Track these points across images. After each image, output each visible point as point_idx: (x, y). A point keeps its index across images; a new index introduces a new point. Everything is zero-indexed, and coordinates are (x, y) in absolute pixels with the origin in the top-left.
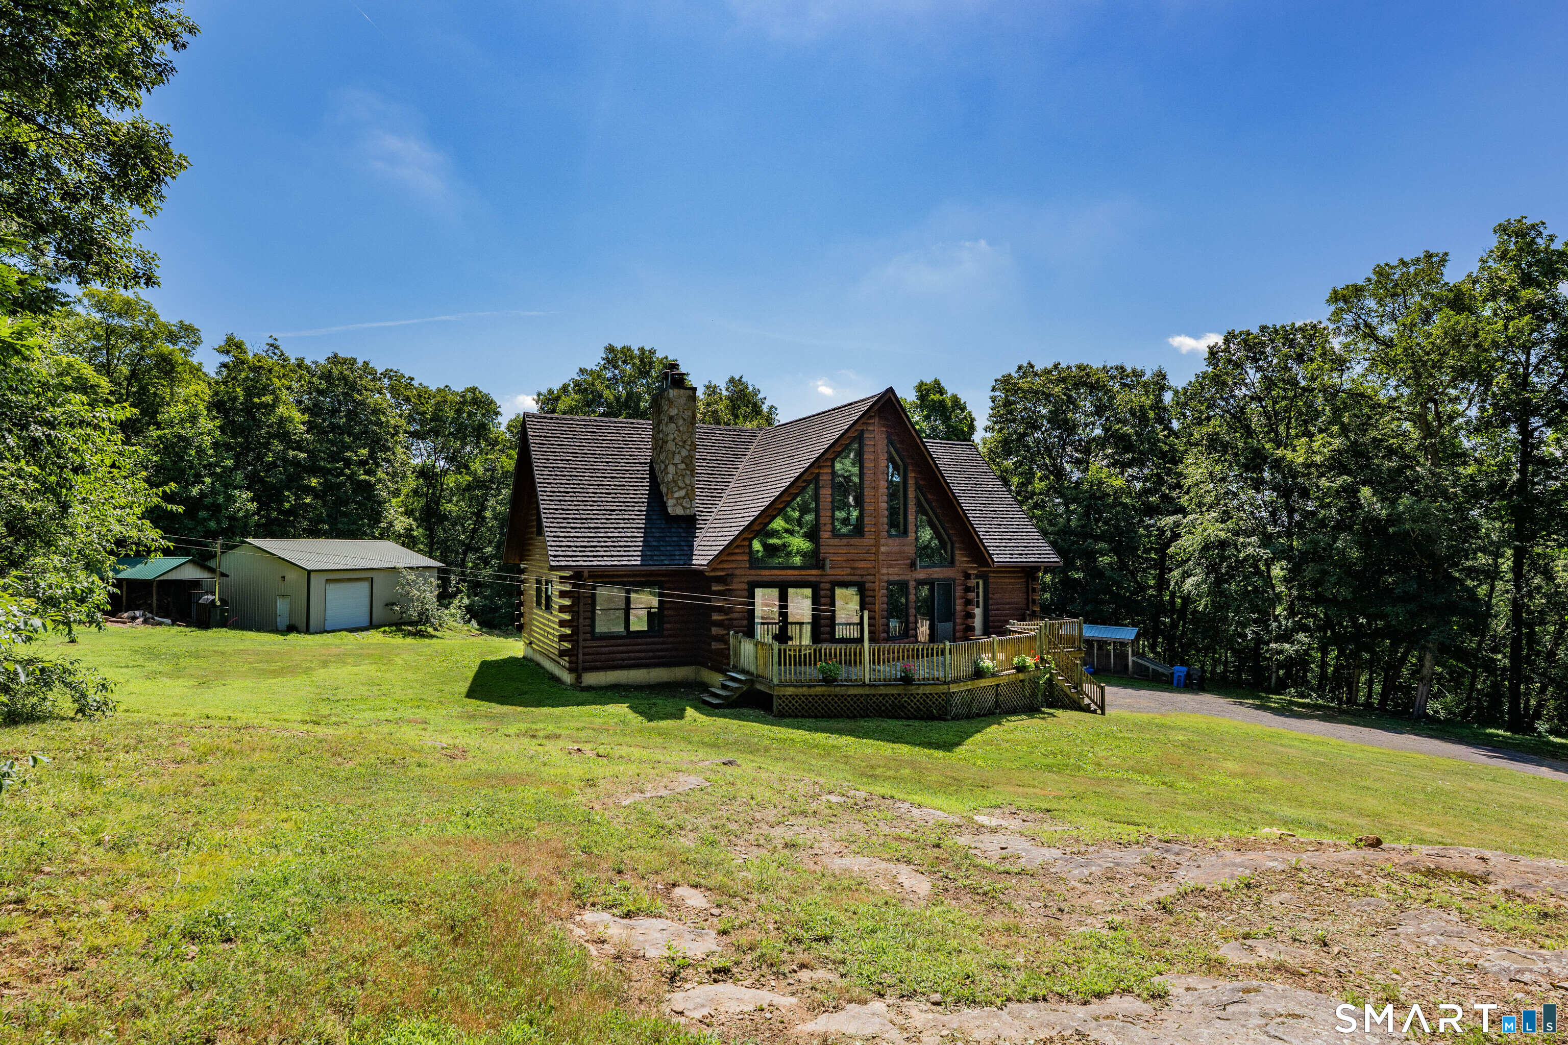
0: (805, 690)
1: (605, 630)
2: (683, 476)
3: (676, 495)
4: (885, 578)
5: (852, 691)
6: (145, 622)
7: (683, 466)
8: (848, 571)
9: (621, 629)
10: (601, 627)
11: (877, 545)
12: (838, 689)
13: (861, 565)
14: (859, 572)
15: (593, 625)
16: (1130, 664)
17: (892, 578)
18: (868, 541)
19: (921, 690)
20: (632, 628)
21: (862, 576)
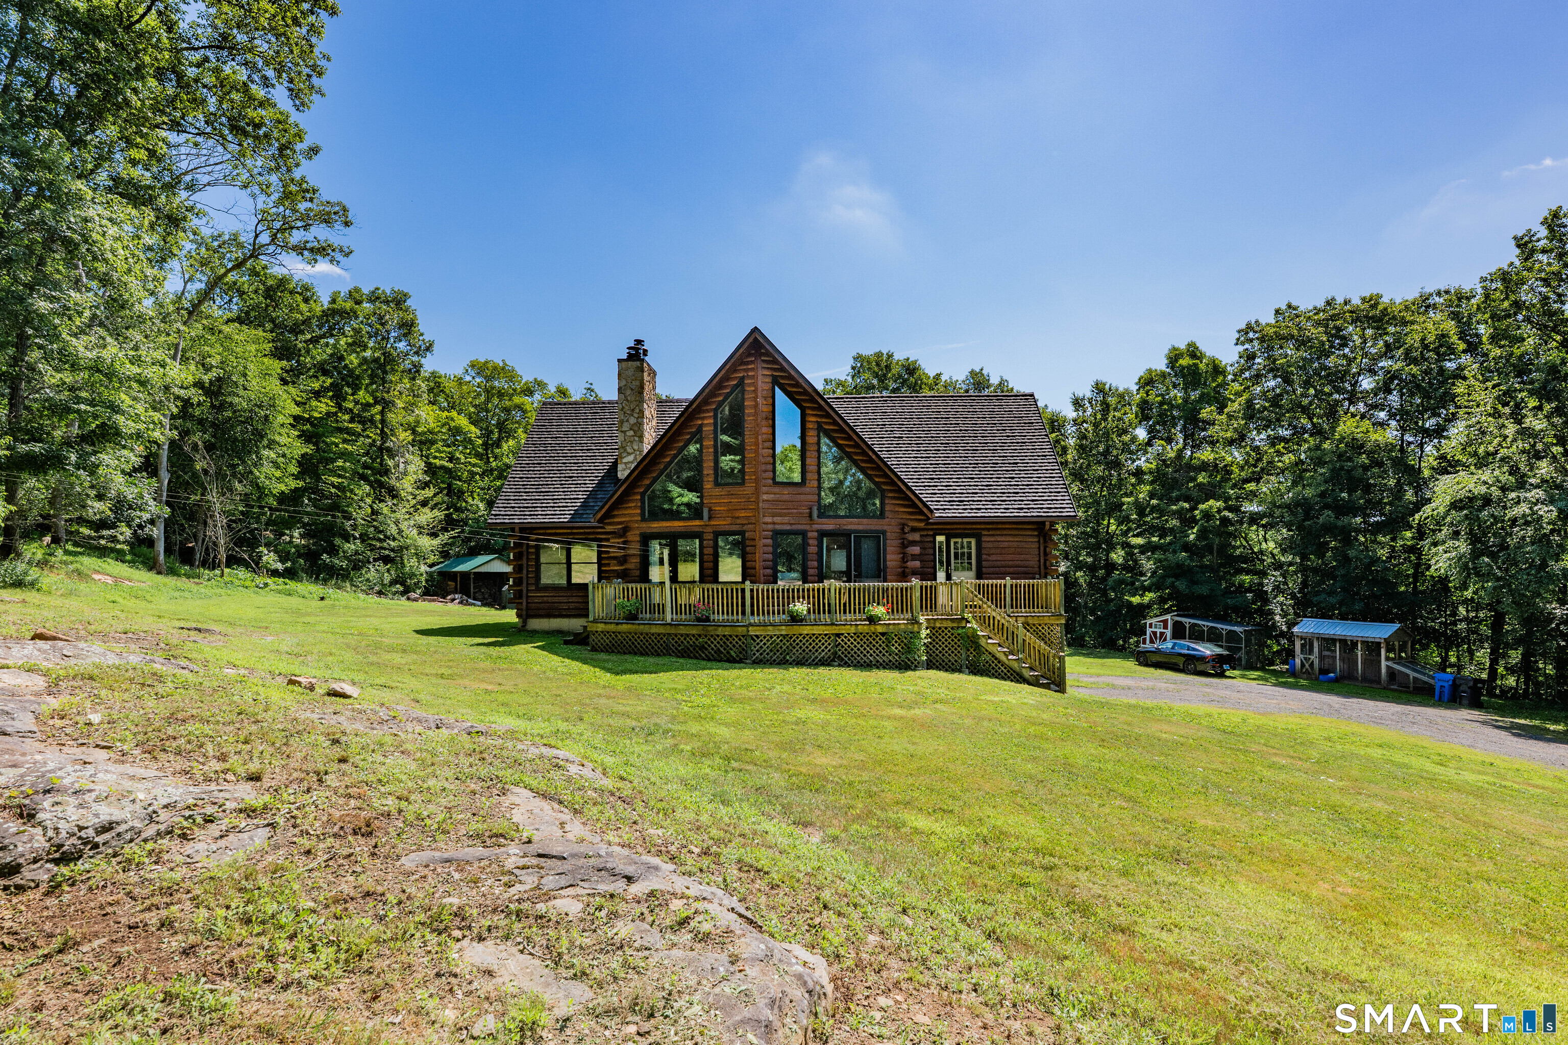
0: (612, 627)
1: (549, 582)
2: (631, 442)
3: (625, 460)
4: (770, 527)
5: (654, 630)
6: (461, 603)
7: (632, 433)
8: (729, 521)
9: (564, 582)
10: (545, 580)
11: (757, 492)
12: (642, 627)
13: (743, 514)
14: (738, 521)
15: (538, 578)
16: (1384, 670)
17: (778, 527)
18: (749, 488)
19: (720, 631)
20: (574, 581)
21: (743, 525)
